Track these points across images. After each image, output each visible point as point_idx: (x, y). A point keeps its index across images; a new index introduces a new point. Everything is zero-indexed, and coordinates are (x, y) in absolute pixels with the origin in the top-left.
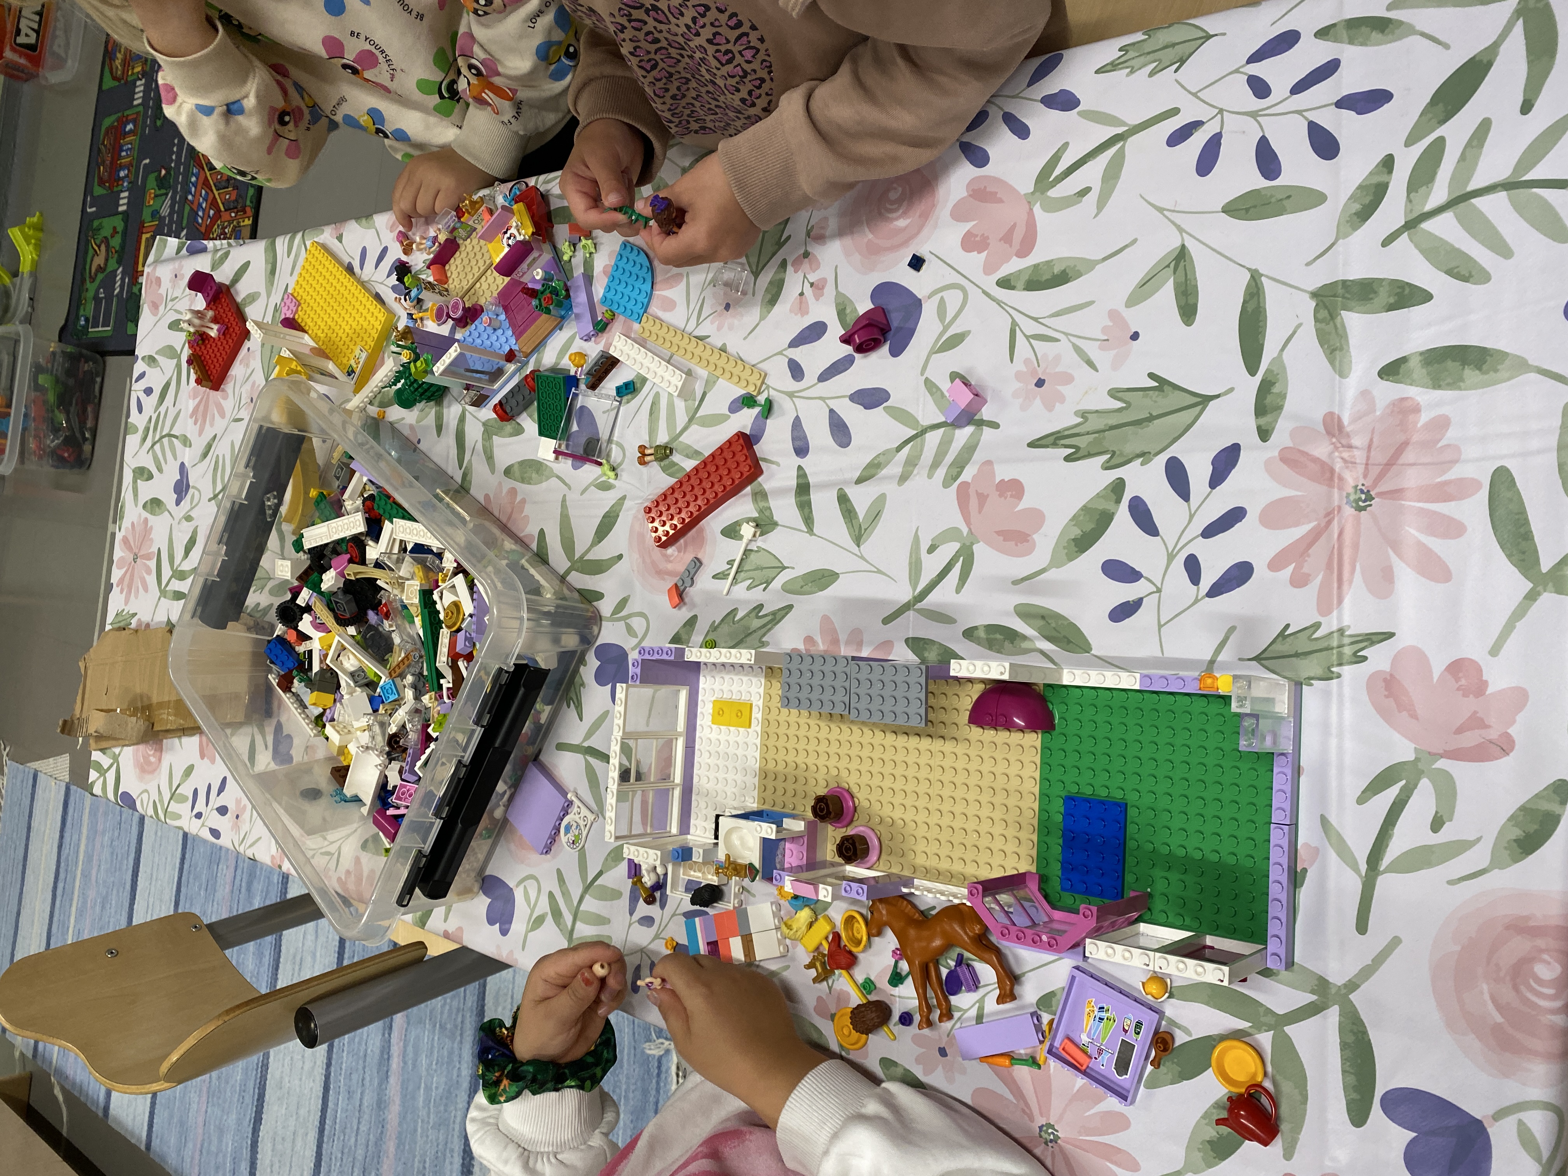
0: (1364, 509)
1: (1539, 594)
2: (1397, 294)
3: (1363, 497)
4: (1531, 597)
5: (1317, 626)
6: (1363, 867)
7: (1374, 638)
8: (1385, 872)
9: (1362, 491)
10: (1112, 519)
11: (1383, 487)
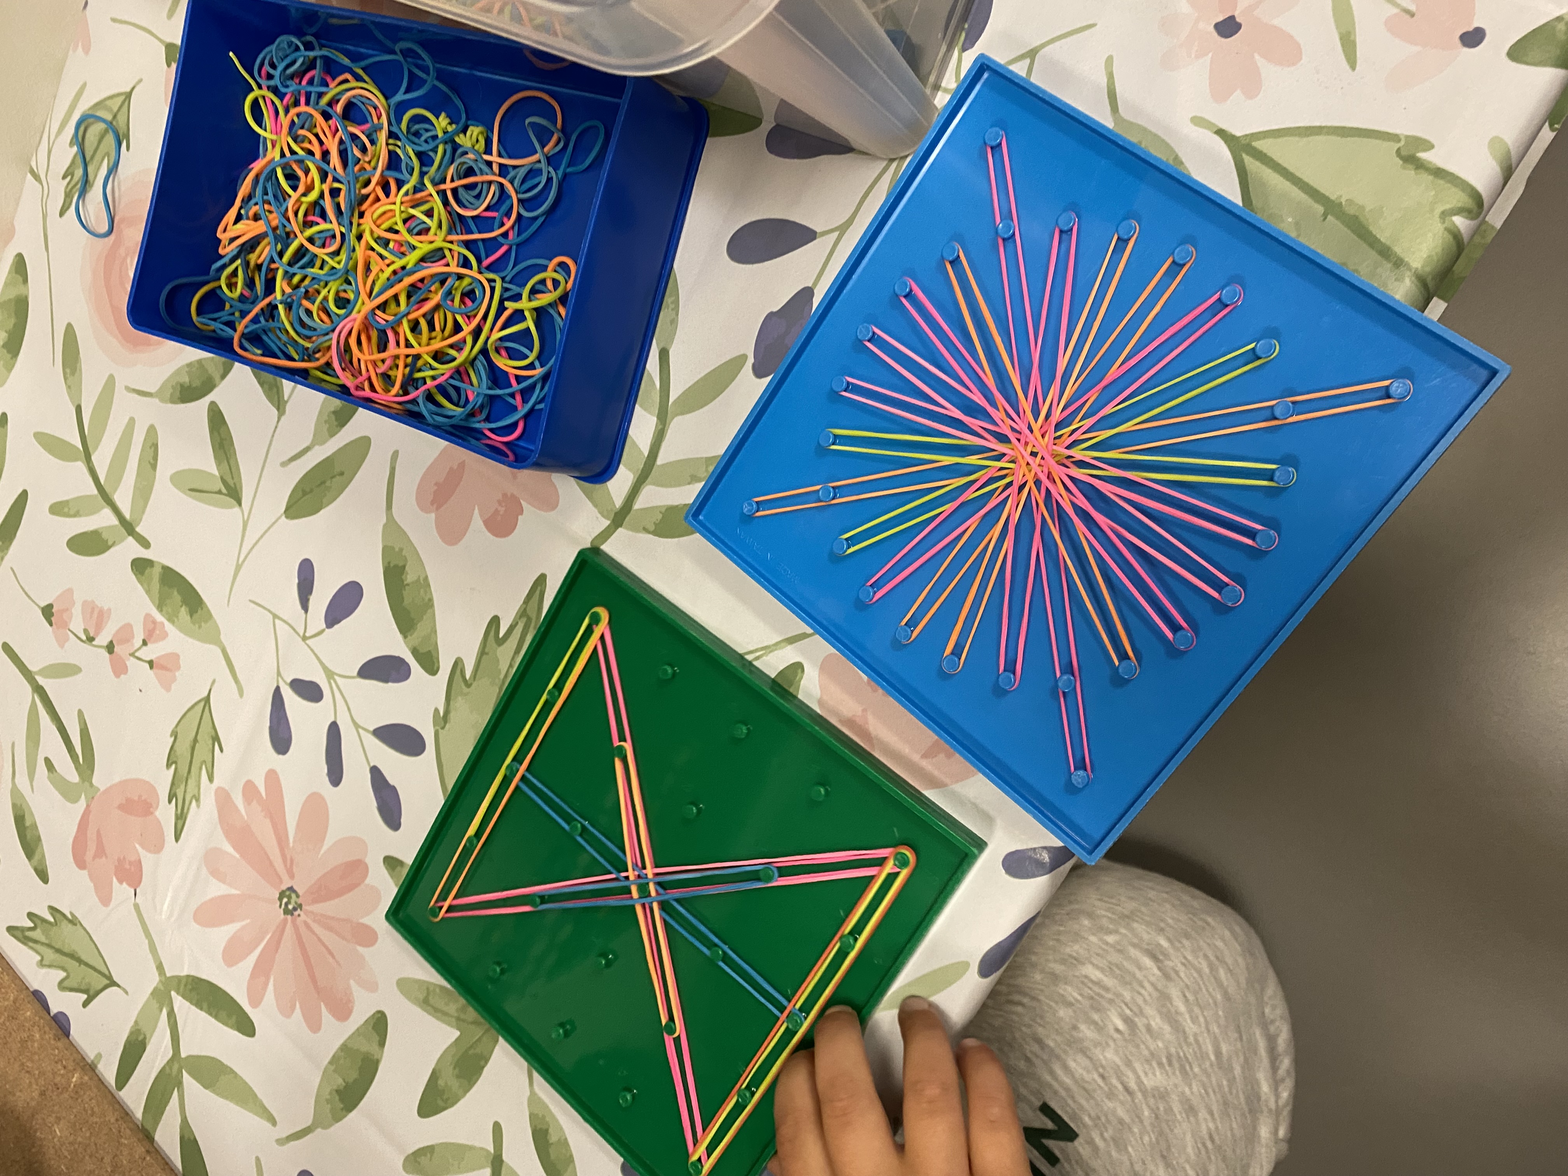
0: (280, 899)
1: (160, 974)
2: (444, 1091)
3: (290, 907)
4: (160, 968)
5: (211, 778)
6: (41, 680)
7: (180, 823)
8: (33, 697)
9: (295, 909)
10: (401, 631)
11: (289, 929)
